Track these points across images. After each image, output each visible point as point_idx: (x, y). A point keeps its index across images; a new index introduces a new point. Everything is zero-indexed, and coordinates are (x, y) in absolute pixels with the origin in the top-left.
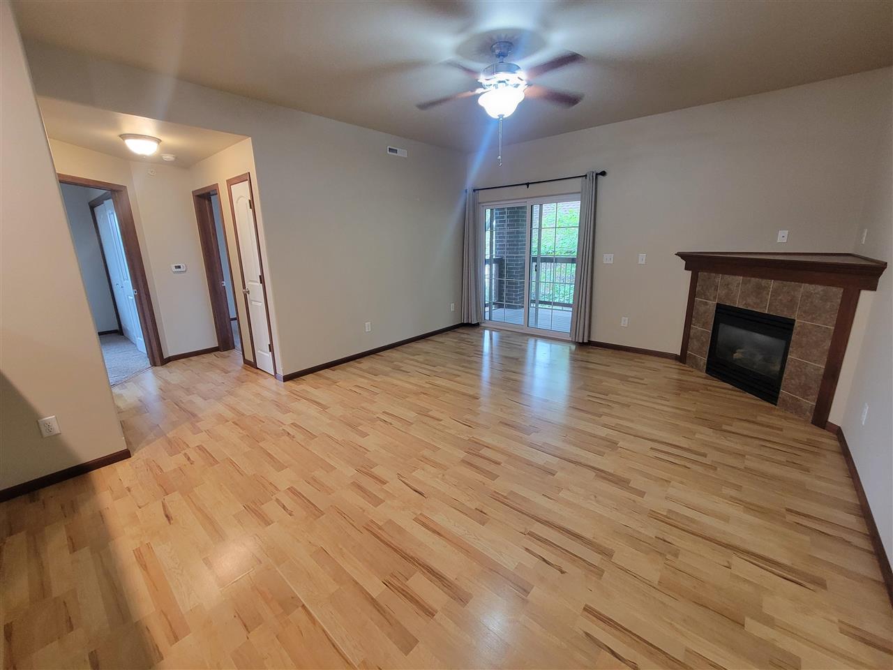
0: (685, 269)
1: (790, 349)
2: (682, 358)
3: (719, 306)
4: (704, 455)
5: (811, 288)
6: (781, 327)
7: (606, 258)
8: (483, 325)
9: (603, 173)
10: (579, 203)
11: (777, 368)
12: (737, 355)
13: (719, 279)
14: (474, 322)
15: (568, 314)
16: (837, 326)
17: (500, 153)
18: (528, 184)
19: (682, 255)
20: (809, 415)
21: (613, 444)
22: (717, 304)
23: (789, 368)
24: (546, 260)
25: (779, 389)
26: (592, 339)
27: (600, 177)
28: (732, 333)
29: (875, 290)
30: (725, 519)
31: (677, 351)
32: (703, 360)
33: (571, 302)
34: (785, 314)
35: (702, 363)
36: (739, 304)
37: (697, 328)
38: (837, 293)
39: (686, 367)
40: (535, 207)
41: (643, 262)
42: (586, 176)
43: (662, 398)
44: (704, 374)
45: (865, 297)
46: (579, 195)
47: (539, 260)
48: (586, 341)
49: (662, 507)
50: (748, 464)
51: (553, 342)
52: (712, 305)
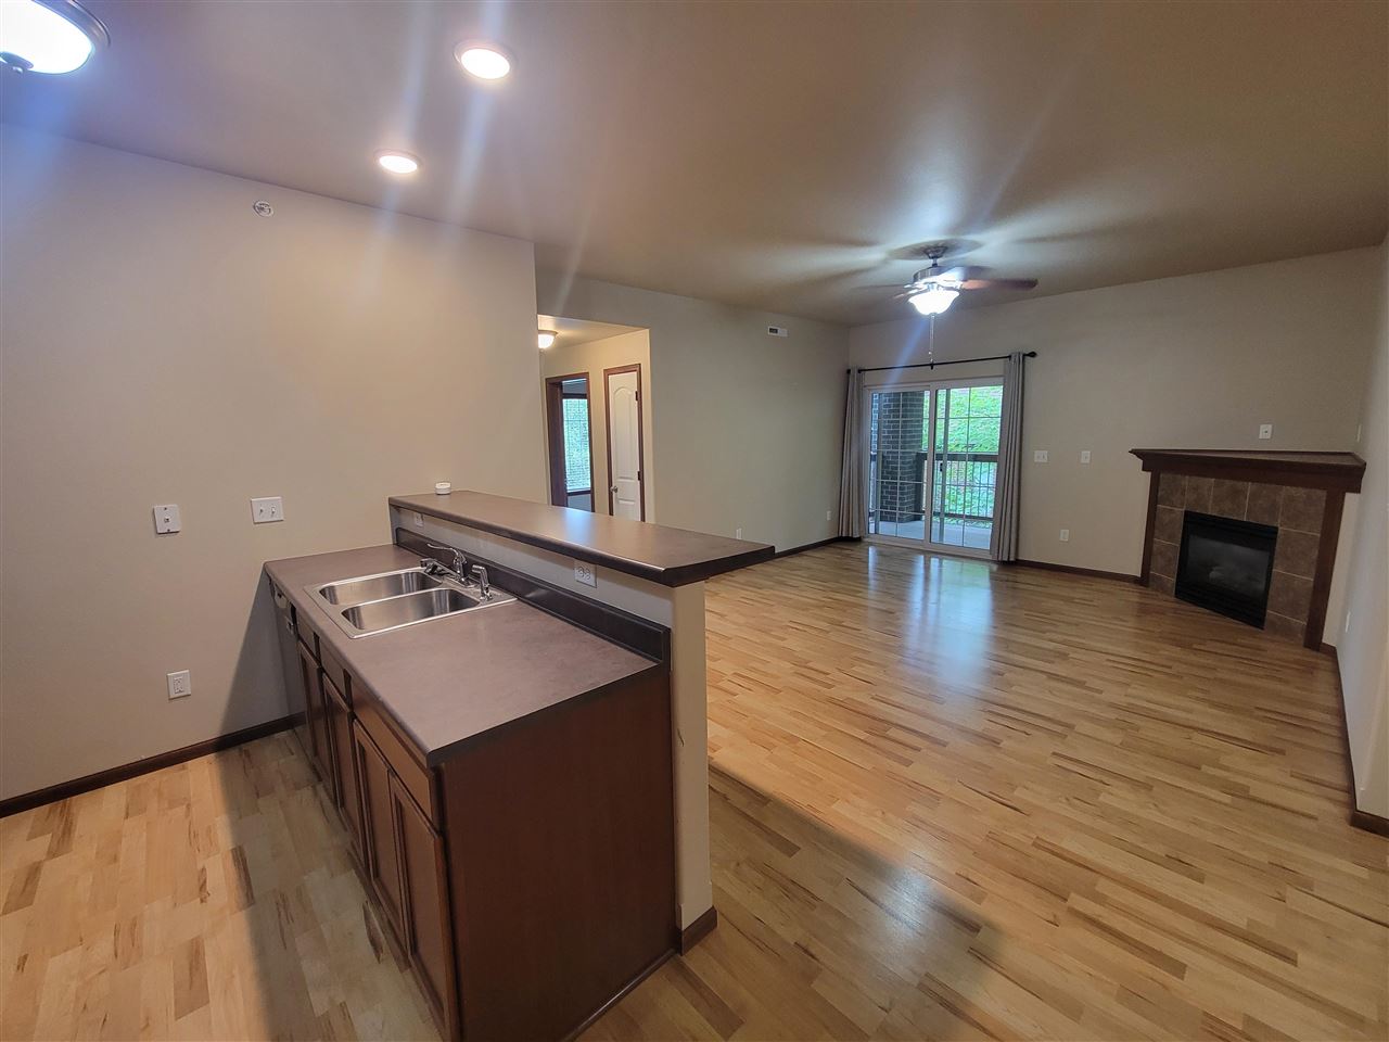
0: (1143, 470)
1: (1275, 562)
2: (1143, 580)
3: (1187, 514)
4: (1170, 667)
5: (1292, 490)
6: (1261, 537)
7: (1037, 456)
8: (866, 540)
9: (1033, 355)
10: (1000, 389)
11: (1261, 587)
12: (1214, 574)
13: (1187, 481)
14: (856, 536)
15: (986, 530)
16: (1323, 533)
17: (931, 348)
18: (932, 365)
19: (1138, 453)
20: (1301, 637)
21: (1063, 656)
22: (1186, 512)
23: (1275, 583)
24: (954, 457)
25: (1265, 610)
26: (1020, 558)
27: (1028, 358)
28: (1205, 546)
29: (1359, 492)
30: (1190, 711)
31: (1136, 571)
32: (1171, 581)
33: (991, 516)
34: (1265, 520)
35: (1169, 585)
36: (1212, 512)
37: (1160, 542)
38: (1321, 495)
39: (1149, 591)
40: (940, 392)
41: (1088, 461)
42: (1010, 357)
43: (1116, 618)
44: (1173, 599)
45: (1351, 499)
46: (1002, 379)
47: (945, 457)
48: (1012, 559)
49: (1123, 700)
50: (1219, 675)
51: (964, 560)
52: (1179, 511)
